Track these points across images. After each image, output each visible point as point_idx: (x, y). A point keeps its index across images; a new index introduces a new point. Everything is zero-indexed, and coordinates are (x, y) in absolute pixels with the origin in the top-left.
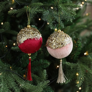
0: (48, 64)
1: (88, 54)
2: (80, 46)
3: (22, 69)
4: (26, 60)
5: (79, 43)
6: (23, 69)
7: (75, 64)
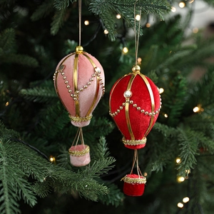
0: (109, 126)
1: (202, 110)
2: (183, 85)
3: (47, 142)
4: (55, 120)
5: (180, 80)
6: (49, 144)
7: (173, 129)
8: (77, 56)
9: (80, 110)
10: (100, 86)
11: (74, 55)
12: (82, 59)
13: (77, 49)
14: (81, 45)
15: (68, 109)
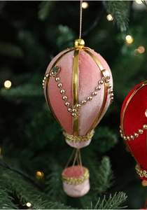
8: (77, 52)
9: (80, 128)
10: (109, 96)
11: (72, 52)
12: (84, 59)
13: (76, 43)
14: (82, 38)
15: (62, 125)
